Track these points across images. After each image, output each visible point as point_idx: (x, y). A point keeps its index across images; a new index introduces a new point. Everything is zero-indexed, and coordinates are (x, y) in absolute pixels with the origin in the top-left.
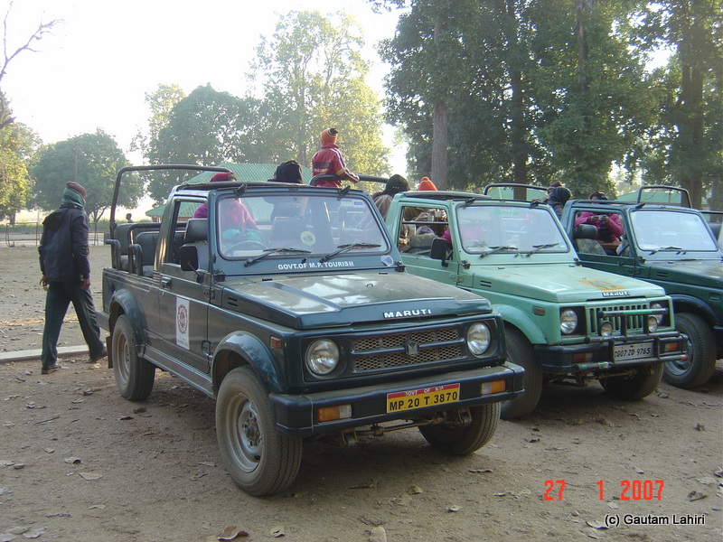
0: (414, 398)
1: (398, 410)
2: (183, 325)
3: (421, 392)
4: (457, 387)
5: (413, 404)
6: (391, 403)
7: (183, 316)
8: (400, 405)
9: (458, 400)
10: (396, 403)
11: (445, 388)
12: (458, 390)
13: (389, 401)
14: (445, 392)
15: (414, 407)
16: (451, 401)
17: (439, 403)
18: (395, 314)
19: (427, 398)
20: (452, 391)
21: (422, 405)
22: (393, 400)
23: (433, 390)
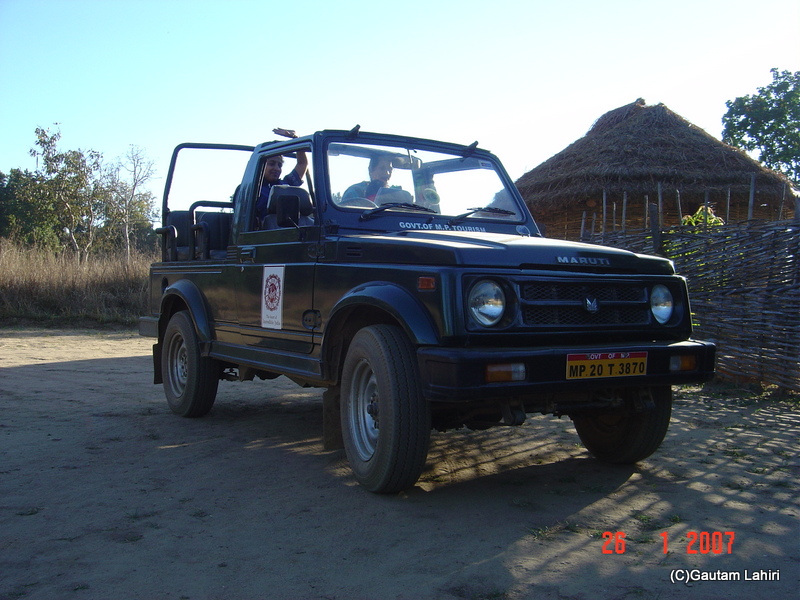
0: (597, 363)
1: (579, 378)
2: (272, 301)
3: (605, 357)
4: (643, 355)
5: (596, 372)
6: (572, 367)
7: (273, 288)
8: (581, 371)
9: (644, 373)
10: (576, 367)
11: (632, 356)
12: (645, 360)
13: (569, 364)
14: (632, 361)
15: (597, 376)
16: (638, 374)
17: (625, 375)
18: (570, 260)
19: (611, 366)
20: (639, 360)
21: (606, 374)
22: (574, 363)
23: (618, 356)
